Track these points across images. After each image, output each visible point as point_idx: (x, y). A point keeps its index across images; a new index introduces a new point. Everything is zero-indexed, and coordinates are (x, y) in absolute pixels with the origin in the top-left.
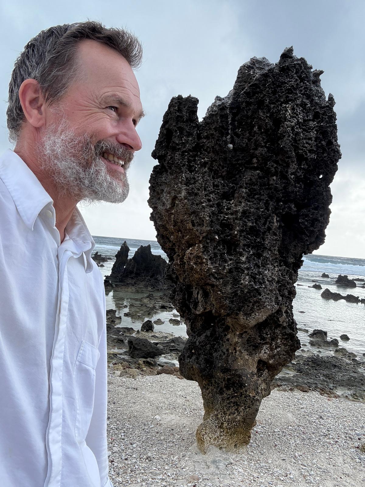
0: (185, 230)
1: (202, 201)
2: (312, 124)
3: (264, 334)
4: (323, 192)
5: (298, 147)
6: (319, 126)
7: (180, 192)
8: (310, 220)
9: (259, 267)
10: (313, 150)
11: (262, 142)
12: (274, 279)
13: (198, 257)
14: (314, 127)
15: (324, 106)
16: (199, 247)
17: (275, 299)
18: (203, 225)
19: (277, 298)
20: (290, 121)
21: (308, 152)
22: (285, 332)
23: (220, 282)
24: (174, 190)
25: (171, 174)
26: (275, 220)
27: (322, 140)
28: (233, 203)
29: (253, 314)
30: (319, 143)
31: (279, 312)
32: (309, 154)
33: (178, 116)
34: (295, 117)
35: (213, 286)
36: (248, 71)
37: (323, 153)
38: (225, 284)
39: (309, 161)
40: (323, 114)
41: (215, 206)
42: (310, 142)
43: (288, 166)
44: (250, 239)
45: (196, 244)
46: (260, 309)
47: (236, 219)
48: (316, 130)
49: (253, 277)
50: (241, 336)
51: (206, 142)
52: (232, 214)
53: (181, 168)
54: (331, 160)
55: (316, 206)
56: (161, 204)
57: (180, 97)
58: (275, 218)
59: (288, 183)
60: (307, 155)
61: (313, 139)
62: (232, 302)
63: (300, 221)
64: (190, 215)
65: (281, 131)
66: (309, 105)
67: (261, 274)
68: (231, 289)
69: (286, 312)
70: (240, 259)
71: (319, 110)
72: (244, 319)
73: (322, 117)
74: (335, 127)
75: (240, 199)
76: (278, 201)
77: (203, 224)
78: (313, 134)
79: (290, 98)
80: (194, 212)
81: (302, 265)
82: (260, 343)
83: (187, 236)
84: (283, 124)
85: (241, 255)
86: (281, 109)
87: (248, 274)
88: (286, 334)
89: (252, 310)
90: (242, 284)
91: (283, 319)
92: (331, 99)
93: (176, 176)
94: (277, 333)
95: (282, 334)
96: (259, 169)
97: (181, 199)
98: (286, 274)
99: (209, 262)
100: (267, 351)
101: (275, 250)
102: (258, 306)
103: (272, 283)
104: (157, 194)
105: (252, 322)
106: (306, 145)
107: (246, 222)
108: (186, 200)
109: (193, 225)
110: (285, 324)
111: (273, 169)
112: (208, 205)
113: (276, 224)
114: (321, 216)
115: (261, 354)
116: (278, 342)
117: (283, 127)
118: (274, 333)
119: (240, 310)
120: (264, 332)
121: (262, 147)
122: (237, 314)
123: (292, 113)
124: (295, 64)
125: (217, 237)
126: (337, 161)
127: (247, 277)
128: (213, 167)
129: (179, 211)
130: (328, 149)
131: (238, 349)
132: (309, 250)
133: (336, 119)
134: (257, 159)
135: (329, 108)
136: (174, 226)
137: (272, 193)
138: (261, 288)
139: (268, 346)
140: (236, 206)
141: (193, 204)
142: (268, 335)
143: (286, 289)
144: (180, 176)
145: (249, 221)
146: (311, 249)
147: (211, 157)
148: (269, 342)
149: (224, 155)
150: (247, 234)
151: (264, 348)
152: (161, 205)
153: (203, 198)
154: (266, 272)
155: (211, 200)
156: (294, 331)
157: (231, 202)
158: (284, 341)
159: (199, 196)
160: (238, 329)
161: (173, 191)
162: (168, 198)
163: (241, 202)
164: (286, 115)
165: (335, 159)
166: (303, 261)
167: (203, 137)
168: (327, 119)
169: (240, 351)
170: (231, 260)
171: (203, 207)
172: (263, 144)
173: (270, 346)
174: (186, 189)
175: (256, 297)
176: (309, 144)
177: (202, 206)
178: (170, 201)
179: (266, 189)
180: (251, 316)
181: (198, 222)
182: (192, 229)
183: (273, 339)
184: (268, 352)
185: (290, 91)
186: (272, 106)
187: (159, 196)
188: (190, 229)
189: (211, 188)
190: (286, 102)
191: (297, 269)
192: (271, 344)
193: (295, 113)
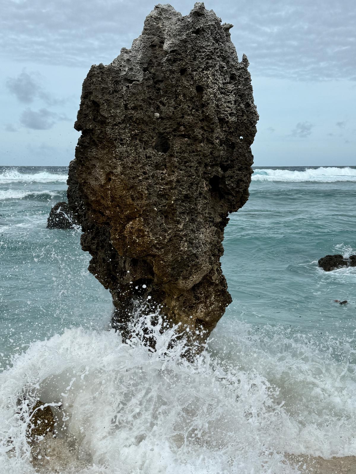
0: (126, 205)
1: (138, 174)
2: (230, 87)
3: (198, 293)
4: (245, 153)
5: (220, 112)
6: (237, 89)
7: (115, 168)
8: (235, 181)
9: (194, 232)
10: (233, 113)
11: (188, 111)
12: (207, 241)
13: (139, 230)
14: (233, 90)
15: (240, 68)
16: (140, 220)
17: (209, 259)
18: (142, 199)
19: (210, 258)
20: (212, 88)
21: (228, 115)
22: (218, 289)
23: (161, 252)
24: (108, 165)
25: (103, 148)
26: (205, 185)
27: (240, 103)
28: (166, 173)
29: (191, 277)
30: (238, 106)
31: (212, 271)
32: (230, 117)
33: (103, 88)
34: (216, 84)
35: (154, 256)
36: (156, 23)
37: (242, 116)
38: (166, 254)
39: (230, 124)
40: (239, 77)
41: (151, 178)
42: (230, 105)
43: (212, 131)
44: (185, 207)
45: (137, 217)
46: (197, 271)
47: (172, 188)
48: (234, 93)
49: (191, 243)
50: (178, 299)
51: (134, 113)
52: (166, 184)
53: (114, 143)
54: (251, 122)
55: (240, 167)
56: (94, 179)
57: (101, 67)
58: (205, 183)
59: (214, 148)
60: (228, 118)
61: (233, 102)
62: (173, 269)
63: (227, 183)
64: (129, 190)
65: (205, 99)
66: (226, 68)
67: (197, 239)
68: (172, 257)
69: (217, 270)
70: (178, 227)
71: (235, 72)
72: (183, 283)
73: (238, 79)
74: (251, 88)
75: (172, 169)
76: (206, 165)
77: (142, 197)
78: (232, 98)
79: (210, 64)
80: (132, 187)
81: (228, 223)
82: (195, 303)
83: (127, 210)
84: (206, 92)
85: (179, 222)
86: (203, 76)
87: (186, 241)
88: (219, 291)
89: (190, 274)
90: (181, 251)
91: (215, 278)
92: (245, 60)
93: (109, 151)
94: (210, 291)
95: (215, 291)
96: (187, 136)
97: (118, 175)
98: (215, 233)
99: (151, 234)
100: (203, 309)
101: (206, 213)
102: (196, 269)
103: (206, 245)
104: (87, 169)
105: (190, 284)
106: (227, 109)
107: (181, 191)
108: (123, 176)
109: (133, 200)
110: (217, 282)
111: (200, 136)
112: (144, 178)
113: (206, 189)
114: (245, 176)
115: (198, 314)
116: (212, 299)
117: (206, 94)
118: (208, 291)
119: (179, 276)
120: (198, 292)
121: (189, 115)
122: (177, 280)
123: (213, 79)
124: (209, 25)
125: (155, 209)
126: (256, 123)
127: (186, 244)
128: (143, 138)
129: (117, 187)
130: (247, 111)
131: (176, 312)
132: (234, 209)
133: (251, 80)
134: (185, 127)
135: (245, 70)
136: (112, 202)
137: (201, 159)
138: (198, 251)
139: (203, 304)
140: (169, 175)
141: (129, 178)
142: (202, 294)
143: (217, 248)
144: (113, 151)
145: (184, 189)
146: (237, 208)
147: (141, 129)
148: (203, 301)
149: (153, 126)
150: (182, 202)
151: (200, 307)
152: (93, 181)
153: (139, 171)
154: (201, 236)
155: (147, 173)
156: (225, 287)
157: (164, 172)
158: (217, 298)
159: (135, 170)
160: (176, 293)
161: (107, 167)
162: (102, 173)
163: (174, 172)
164: (209, 83)
165: (254, 121)
166: (228, 219)
167: (130, 108)
168: (244, 82)
169: (179, 314)
170: (170, 229)
171: (140, 181)
172: (189, 113)
173: (205, 305)
174: (121, 164)
175: (194, 260)
176: (230, 108)
177: (139, 179)
178: (104, 177)
179: (195, 155)
180: (189, 279)
181: (137, 196)
182: (133, 204)
183: (207, 297)
184: (205, 311)
185: (209, 57)
186: (195, 73)
187: (89, 171)
188: (131, 204)
189: (144, 160)
190: (207, 69)
191: (224, 227)
192: (205, 303)
193: (216, 79)
